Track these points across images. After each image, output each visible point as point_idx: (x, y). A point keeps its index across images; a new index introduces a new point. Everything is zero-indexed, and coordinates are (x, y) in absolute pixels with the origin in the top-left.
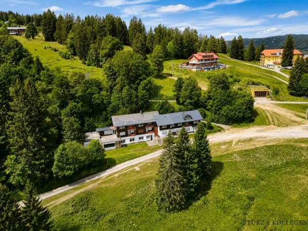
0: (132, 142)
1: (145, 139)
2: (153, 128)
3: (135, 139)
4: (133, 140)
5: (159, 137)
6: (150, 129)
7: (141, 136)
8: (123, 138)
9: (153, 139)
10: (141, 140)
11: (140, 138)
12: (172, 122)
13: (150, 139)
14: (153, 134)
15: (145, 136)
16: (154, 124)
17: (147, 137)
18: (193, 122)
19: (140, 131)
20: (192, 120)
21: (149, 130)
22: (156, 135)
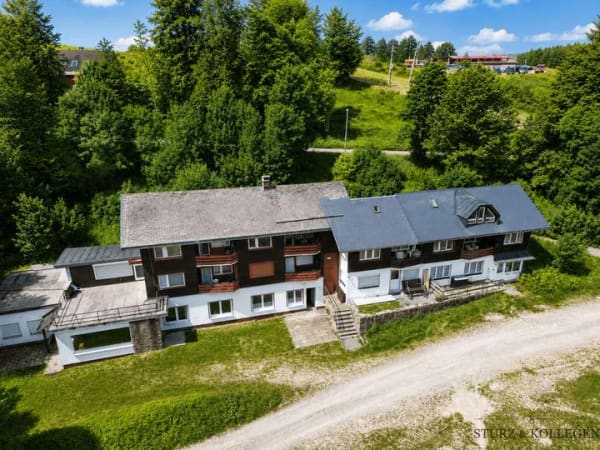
0: (221, 316)
1: (280, 303)
2: (315, 258)
3: (235, 304)
4: (227, 306)
5: (342, 297)
6: (305, 259)
7: (261, 290)
8: (177, 302)
9: (318, 303)
10: (263, 310)
11: (256, 300)
12: (408, 237)
13: (303, 303)
14: (318, 284)
15: (279, 290)
16: (323, 242)
17: (290, 295)
18: (502, 237)
19: (257, 270)
20: (500, 229)
21: (300, 263)
22: (332, 287)
